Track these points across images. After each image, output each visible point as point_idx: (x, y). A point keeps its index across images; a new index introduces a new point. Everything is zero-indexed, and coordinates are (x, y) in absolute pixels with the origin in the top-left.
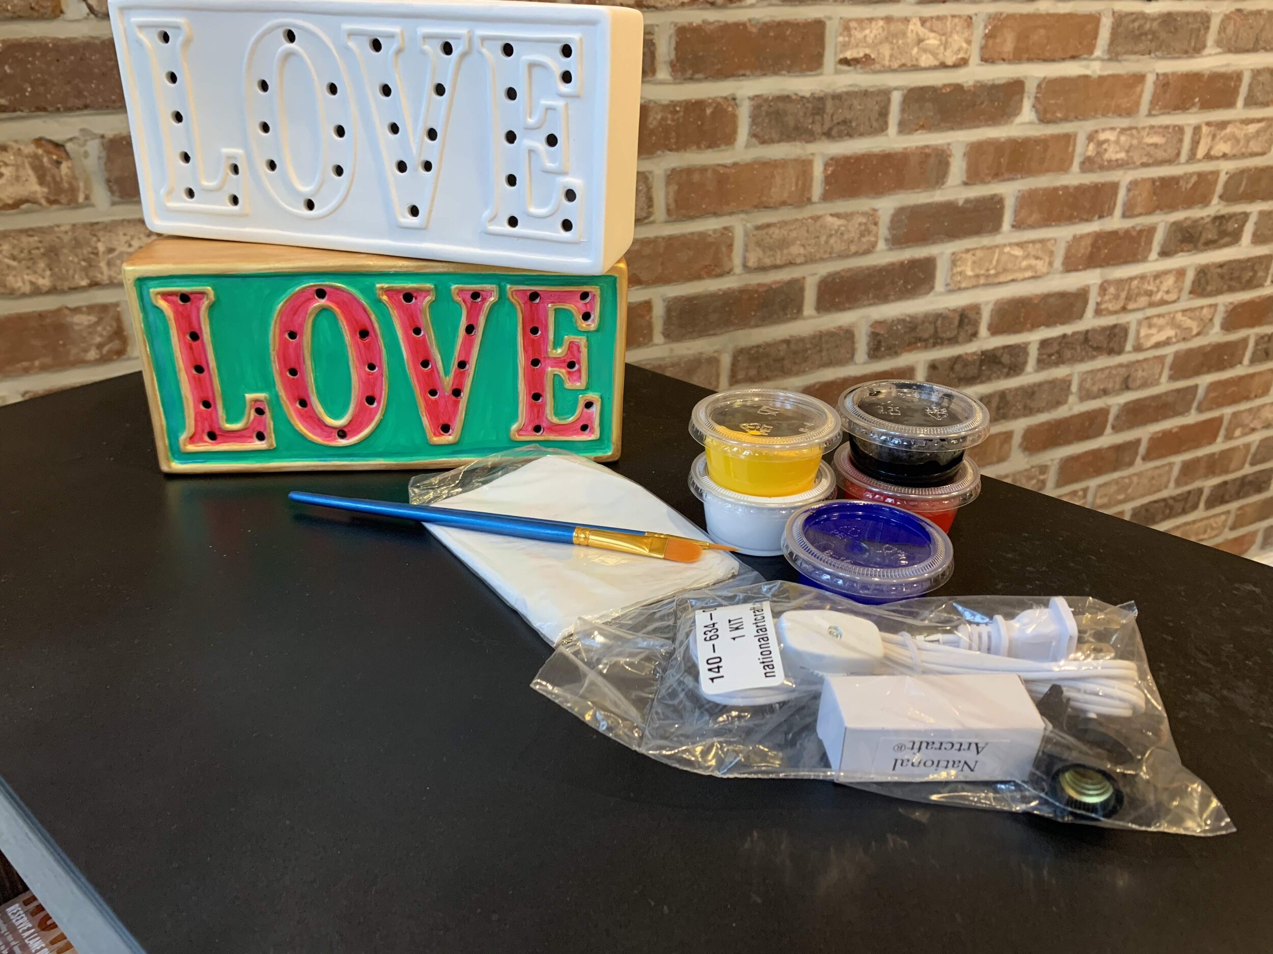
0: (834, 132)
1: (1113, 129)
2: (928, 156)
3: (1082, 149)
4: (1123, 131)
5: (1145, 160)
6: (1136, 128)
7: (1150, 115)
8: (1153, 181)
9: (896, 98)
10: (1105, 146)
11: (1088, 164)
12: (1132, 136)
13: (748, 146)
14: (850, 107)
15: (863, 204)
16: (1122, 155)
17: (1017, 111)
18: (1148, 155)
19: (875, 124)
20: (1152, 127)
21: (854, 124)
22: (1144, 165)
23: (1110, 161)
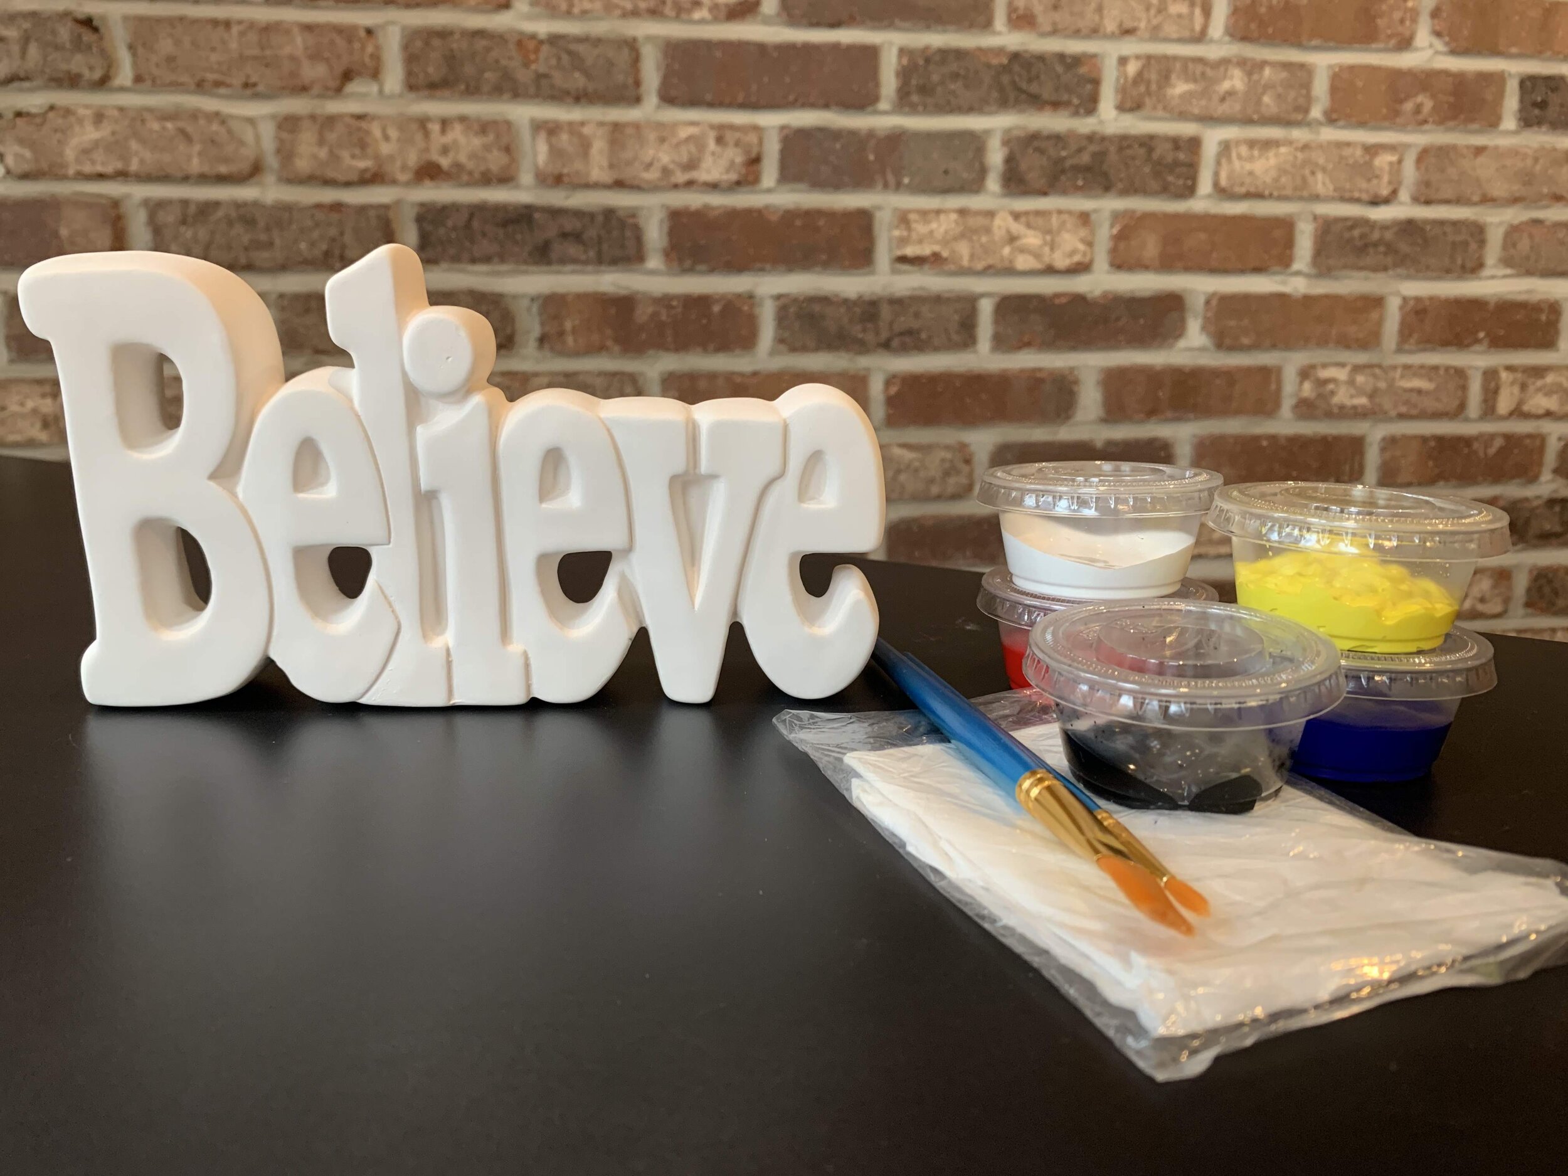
0: (895, 343)
1: (1342, 365)
2: (1041, 381)
3: (1291, 387)
4: (1357, 369)
5: (1403, 409)
6: (1380, 366)
7: (1399, 350)
8: (1424, 439)
9: (986, 308)
10: (1331, 386)
11: (1306, 409)
12: (1375, 376)
13: (773, 353)
14: (917, 315)
15: (946, 436)
16: (1362, 401)
17: (1179, 331)
18: (1406, 402)
19: (955, 337)
20: (1407, 367)
21: (924, 336)
22: (1402, 417)
23: (1342, 407)
